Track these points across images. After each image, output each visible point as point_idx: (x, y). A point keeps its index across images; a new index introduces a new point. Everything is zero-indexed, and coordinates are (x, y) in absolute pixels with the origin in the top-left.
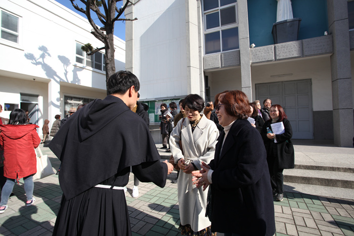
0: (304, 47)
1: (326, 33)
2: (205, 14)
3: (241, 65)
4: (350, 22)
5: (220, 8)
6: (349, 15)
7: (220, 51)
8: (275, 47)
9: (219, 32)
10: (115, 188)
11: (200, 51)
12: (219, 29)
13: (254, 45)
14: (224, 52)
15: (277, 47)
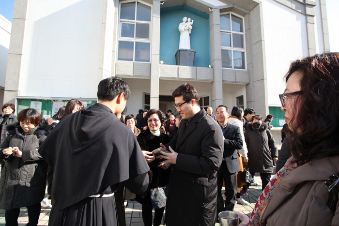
0: (198, 73)
1: (210, 66)
2: (121, 21)
3: (152, 77)
4: (223, 62)
5: (136, 21)
6: (222, 58)
7: (132, 60)
8: (178, 68)
9: (133, 42)
10: (105, 196)
11: (113, 56)
12: (134, 40)
13: (162, 62)
14: (136, 62)
15: (180, 68)
